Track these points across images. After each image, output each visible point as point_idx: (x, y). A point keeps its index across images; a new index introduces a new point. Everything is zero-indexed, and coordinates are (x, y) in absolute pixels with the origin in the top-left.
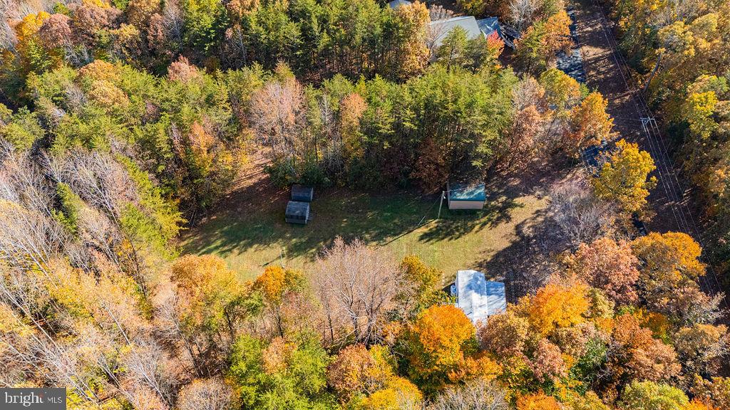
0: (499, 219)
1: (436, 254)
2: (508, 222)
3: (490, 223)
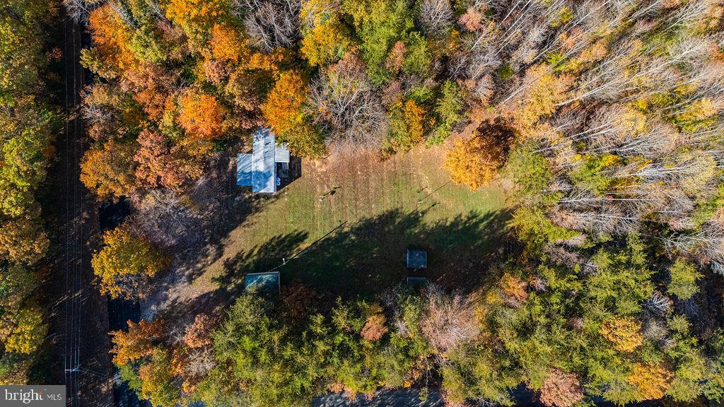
0: (235, 263)
1: (291, 220)
2: (228, 259)
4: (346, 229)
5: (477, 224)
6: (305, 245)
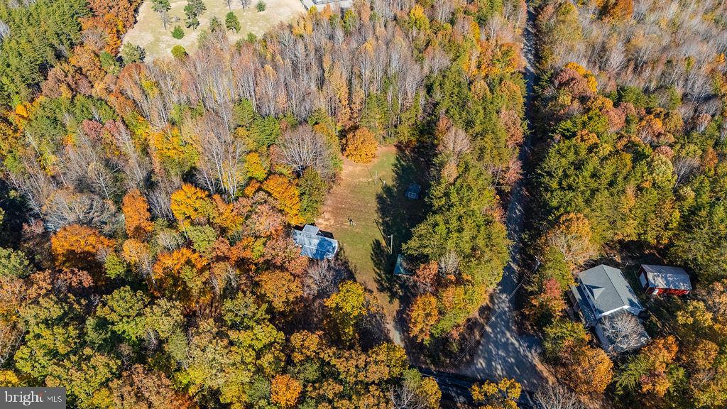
0: (381, 284)
2: (378, 288)
3: (380, 279)
4: (381, 221)
5: (402, 165)
6: (384, 243)
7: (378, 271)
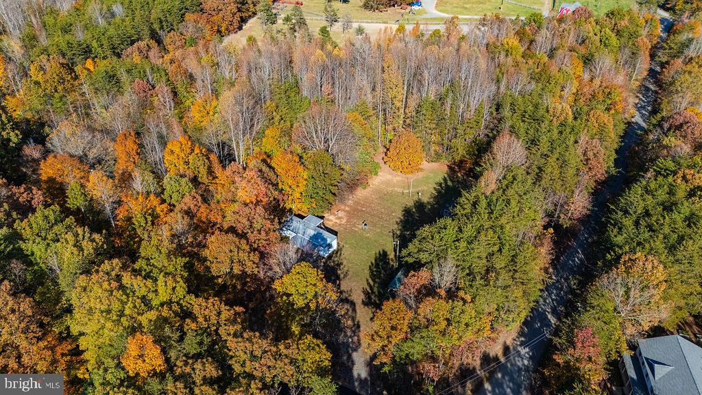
2: (363, 301)
3: (370, 291)
5: (446, 185)
6: (392, 256)
7: (372, 283)
